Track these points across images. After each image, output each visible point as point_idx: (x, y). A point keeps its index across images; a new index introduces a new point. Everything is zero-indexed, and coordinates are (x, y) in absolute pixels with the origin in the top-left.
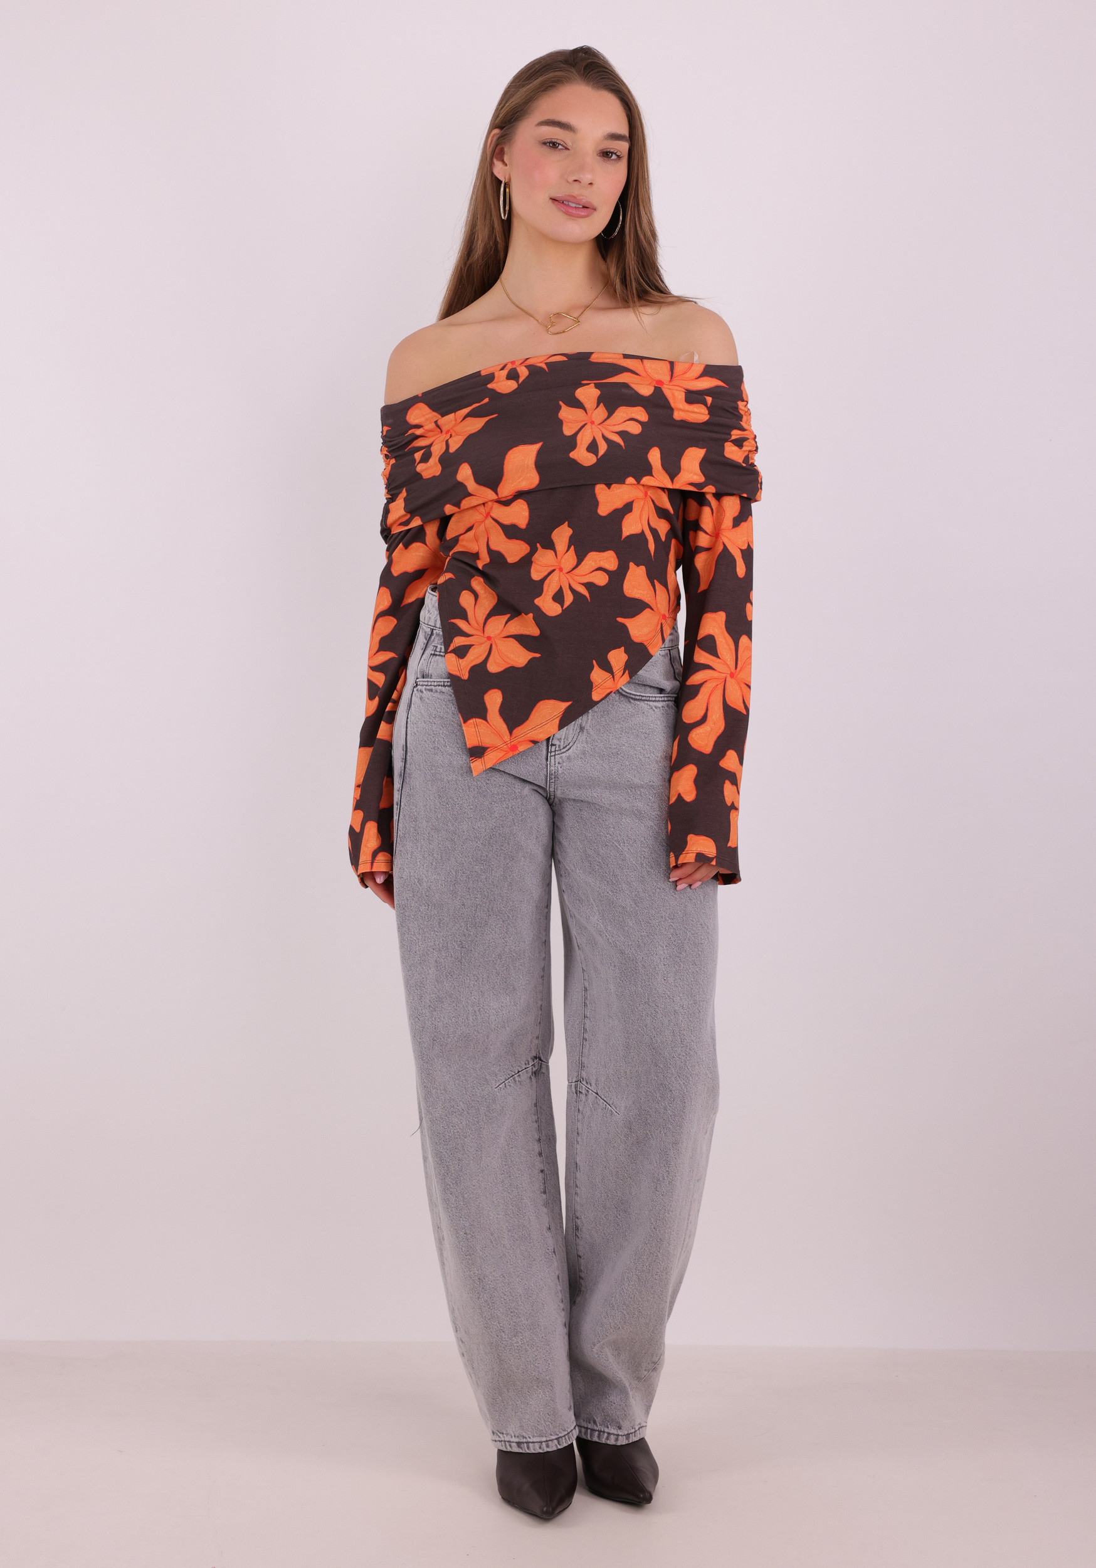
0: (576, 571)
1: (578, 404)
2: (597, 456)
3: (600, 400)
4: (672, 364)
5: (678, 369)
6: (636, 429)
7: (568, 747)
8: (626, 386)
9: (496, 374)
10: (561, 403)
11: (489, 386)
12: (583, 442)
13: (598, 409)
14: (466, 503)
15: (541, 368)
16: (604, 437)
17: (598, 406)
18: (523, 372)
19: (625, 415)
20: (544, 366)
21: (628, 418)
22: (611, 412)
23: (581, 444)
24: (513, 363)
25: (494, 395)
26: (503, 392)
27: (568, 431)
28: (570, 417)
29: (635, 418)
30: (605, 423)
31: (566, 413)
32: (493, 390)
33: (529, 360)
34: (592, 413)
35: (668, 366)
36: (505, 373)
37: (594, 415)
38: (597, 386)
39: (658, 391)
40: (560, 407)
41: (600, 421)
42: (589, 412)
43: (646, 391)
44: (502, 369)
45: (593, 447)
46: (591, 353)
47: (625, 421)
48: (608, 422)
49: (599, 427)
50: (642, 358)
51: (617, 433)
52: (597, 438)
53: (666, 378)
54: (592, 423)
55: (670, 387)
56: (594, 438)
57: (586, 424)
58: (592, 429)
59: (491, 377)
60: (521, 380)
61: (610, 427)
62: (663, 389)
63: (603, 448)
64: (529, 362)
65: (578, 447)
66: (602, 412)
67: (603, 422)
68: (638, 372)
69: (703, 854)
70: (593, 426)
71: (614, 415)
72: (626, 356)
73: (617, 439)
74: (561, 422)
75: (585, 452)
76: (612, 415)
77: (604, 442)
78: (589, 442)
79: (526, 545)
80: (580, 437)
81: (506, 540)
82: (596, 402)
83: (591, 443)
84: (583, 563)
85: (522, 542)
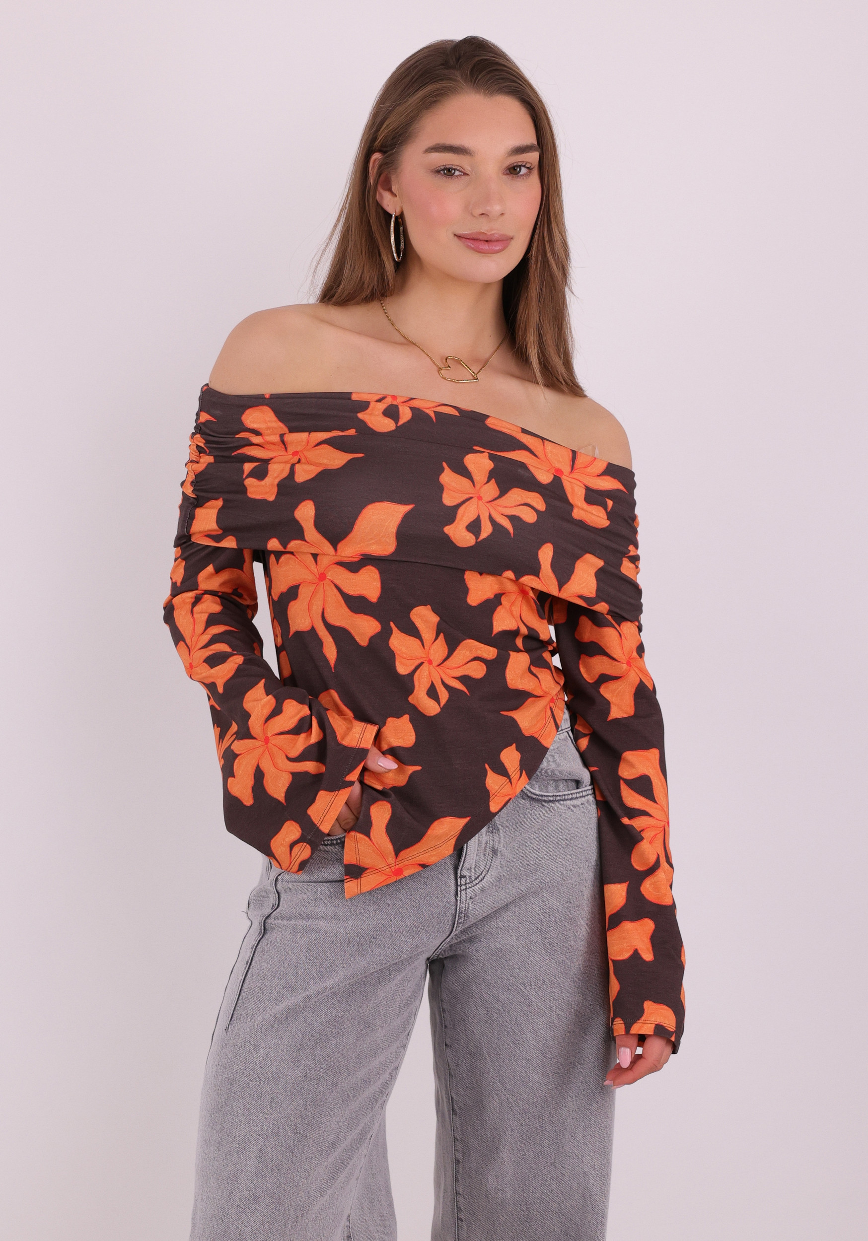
0: (447, 663)
1: (464, 472)
2: (477, 538)
3: (492, 475)
4: (574, 453)
5: (580, 461)
6: (530, 517)
7: (481, 877)
8: (523, 466)
9: (372, 405)
10: (444, 464)
11: (360, 415)
12: (464, 518)
13: (488, 484)
14: (295, 546)
15: (428, 415)
16: (490, 517)
17: (488, 482)
18: (406, 415)
19: (519, 498)
20: (432, 415)
21: (523, 502)
22: (503, 492)
23: (461, 519)
24: (394, 397)
25: (364, 429)
26: (376, 430)
27: (448, 500)
28: (453, 484)
29: (531, 504)
30: (493, 502)
31: (448, 477)
32: (363, 422)
33: (414, 401)
34: (481, 487)
35: (571, 454)
36: (382, 406)
37: (482, 490)
38: (492, 457)
39: (557, 481)
40: (443, 470)
41: (490, 499)
42: (478, 486)
43: (545, 478)
44: (379, 401)
45: (474, 527)
46: (488, 417)
47: (520, 505)
48: (499, 501)
49: (487, 505)
50: (543, 439)
51: (508, 516)
52: (482, 517)
53: (566, 469)
54: (480, 498)
55: (569, 479)
56: (479, 516)
57: (471, 498)
58: (478, 505)
59: (364, 406)
60: (401, 423)
61: (499, 508)
62: (562, 480)
63: (486, 530)
64: (415, 404)
65: (456, 522)
66: (492, 489)
67: (493, 501)
68: (537, 453)
70: (480, 502)
71: (507, 495)
72: (524, 431)
73: (507, 524)
74: (441, 488)
75: (464, 530)
76: (504, 495)
77: (490, 524)
78: (472, 520)
79: (377, 623)
80: (461, 511)
81: (350, 613)
82: (487, 475)
83: (473, 521)
84: (455, 653)
85: (372, 618)
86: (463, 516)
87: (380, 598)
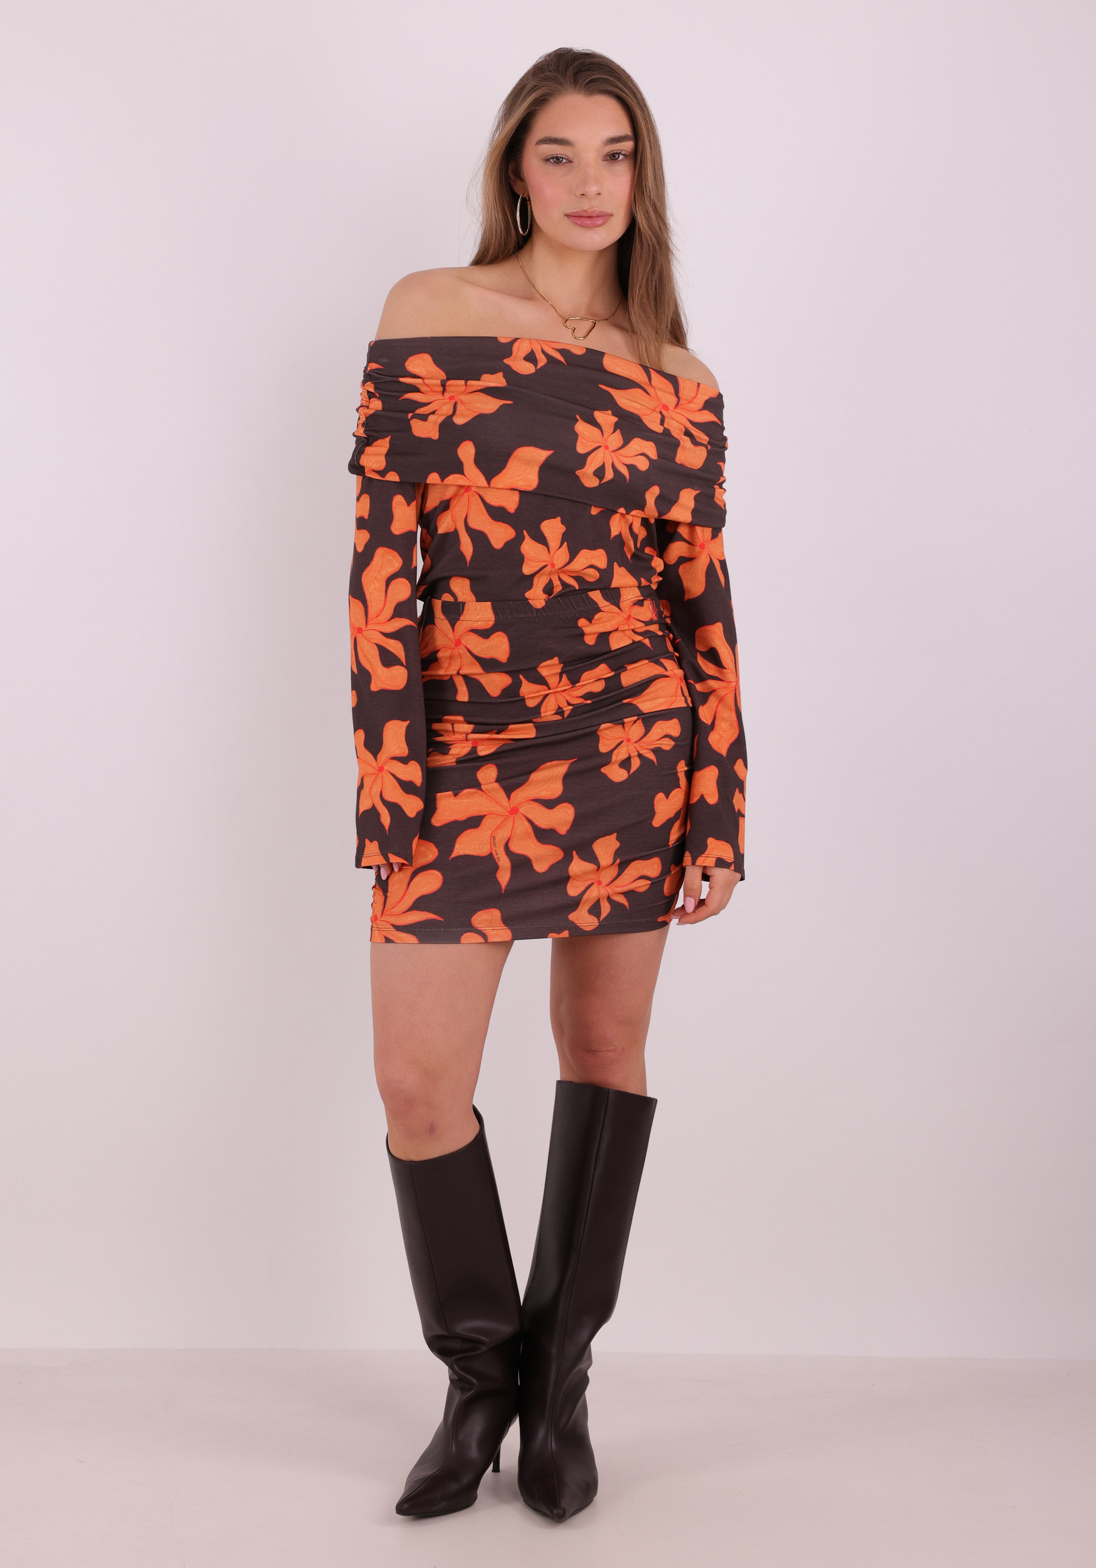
5: (684, 394)
6: (643, 465)
11: (506, 361)
12: (592, 465)
13: (614, 434)
14: (454, 479)
16: (613, 465)
22: (626, 442)
23: (590, 465)
27: (581, 449)
28: (586, 433)
29: (647, 453)
30: (617, 452)
31: (581, 427)
32: (509, 367)
34: (609, 436)
37: (609, 439)
41: (615, 448)
42: (606, 435)
45: (600, 472)
47: (637, 455)
48: (622, 451)
49: (612, 454)
51: (626, 465)
52: (606, 464)
54: (607, 447)
55: (674, 416)
56: (604, 463)
57: (599, 447)
60: (539, 366)
66: (616, 439)
68: (647, 390)
69: (722, 859)
70: (607, 451)
71: (629, 445)
73: (624, 471)
78: (598, 466)
79: (512, 530)
80: (590, 458)
81: (490, 520)
82: (613, 426)
83: (599, 468)
84: (575, 560)
85: (508, 526)
86: (591, 463)
87: (517, 510)
